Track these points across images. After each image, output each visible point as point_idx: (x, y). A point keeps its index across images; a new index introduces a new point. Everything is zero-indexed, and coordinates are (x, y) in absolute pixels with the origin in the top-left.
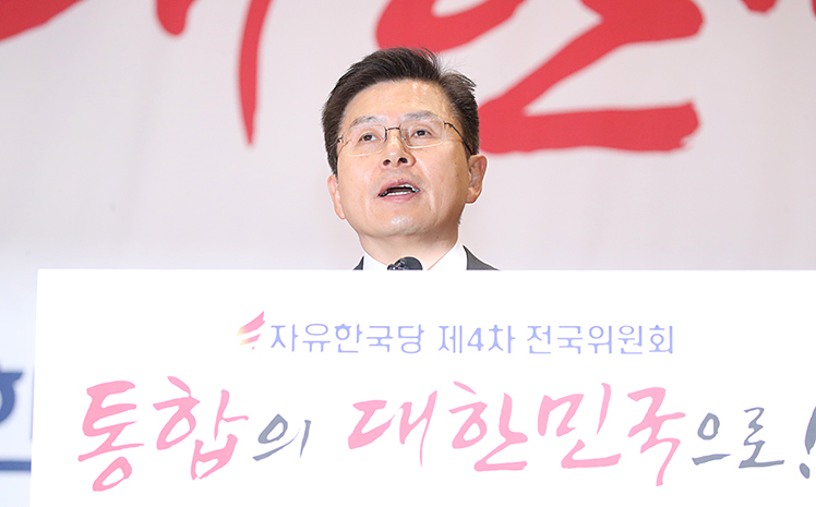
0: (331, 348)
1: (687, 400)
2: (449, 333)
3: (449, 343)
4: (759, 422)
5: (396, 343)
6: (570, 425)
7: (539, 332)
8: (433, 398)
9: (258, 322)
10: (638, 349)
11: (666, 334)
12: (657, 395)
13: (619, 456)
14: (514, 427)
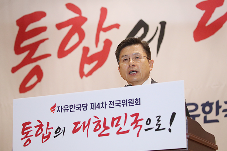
1: (143, 116)
2: (93, 105)
3: (93, 107)
4: (160, 119)
5: (82, 108)
6: (119, 124)
7: (111, 103)
8: (90, 120)
9: (55, 106)
10: (132, 104)
11: (139, 100)
12: (137, 115)
13: (129, 130)
14: (106, 125)
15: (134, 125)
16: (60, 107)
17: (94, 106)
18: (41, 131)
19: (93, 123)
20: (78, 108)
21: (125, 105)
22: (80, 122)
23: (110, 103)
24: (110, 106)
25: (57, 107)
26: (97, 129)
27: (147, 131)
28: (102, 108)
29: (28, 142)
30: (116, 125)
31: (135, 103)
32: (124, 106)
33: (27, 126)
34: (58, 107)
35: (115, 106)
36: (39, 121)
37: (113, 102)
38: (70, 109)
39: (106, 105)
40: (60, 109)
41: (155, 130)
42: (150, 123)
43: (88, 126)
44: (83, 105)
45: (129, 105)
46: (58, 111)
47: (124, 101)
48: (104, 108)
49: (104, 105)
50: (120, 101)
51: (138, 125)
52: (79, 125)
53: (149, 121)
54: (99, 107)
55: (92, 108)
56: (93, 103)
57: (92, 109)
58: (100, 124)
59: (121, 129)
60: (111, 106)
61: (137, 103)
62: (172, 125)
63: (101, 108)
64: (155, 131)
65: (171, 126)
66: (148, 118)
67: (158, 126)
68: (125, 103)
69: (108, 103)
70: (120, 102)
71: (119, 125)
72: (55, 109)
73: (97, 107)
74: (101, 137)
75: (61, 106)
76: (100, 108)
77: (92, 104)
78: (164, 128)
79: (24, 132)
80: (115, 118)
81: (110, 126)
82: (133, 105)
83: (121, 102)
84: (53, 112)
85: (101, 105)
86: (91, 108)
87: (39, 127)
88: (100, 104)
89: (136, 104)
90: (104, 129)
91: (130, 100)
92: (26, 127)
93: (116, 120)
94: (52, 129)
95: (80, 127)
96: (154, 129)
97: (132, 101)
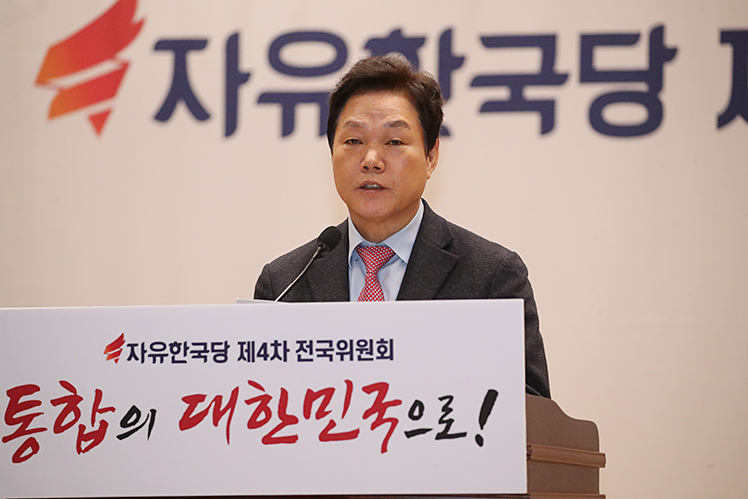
0: (168, 360)
2: (245, 347)
3: (246, 355)
5: (210, 355)
6: (326, 410)
7: (305, 345)
8: (235, 392)
9: (120, 341)
10: (368, 356)
12: (382, 388)
13: (357, 431)
14: (289, 412)
15: (374, 417)
16: (137, 345)
17: (248, 352)
18: (73, 418)
19: (246, 402)
20: (199, 355)
21: (347, 357)
22: (205, 396)
23: (299, 345)
24: (299, 356)
25: (129, 345)
26: (258, 420)
27: (412, 438)
28: (276, 359)
29: (29, 450)
30: (317, 414)
31: (376, 354)
32: (342, 359)
33: (23, 399)
34: (132, 346)
35: (314, 356)
36: (64, 384)
37: (308, 343)
38: (171, 355)
39: (286, 350)
40: (138, 351)
41: (435, 436)
42: (421, 414)
43: (229, 411)
44: (213, 344)
45: (359, 357)
46: (133, 358)
47: (342, 345)
48: (280, 358)
49: (281, 350)
50: (331, 342)
51: (385, 417)
52: (199, 404)
53: (417, 408)
54: (265, 356)
55: (242, 357)
56: (246, 341)
57: (242, 360)
58: (268, 405)
59: (333, 427)
60: (304, 355)
61: (382, 354)
62: (485, 427)
63: (272, 359)
64: (437, 438)
65: (482, 428)
66: (416, 401)
67: (444, 425)
68: (348, 350)
69: (293, 347)
70: (331, 345)
71: (328, 413)
72: (120, 352)
73: (259, 355)
74: (270, 445)
75: (143, 344)
76: (269, 359)
77: (241, 344)
78: (463, 431)
79: (15, 417)
80: (315, 391)
81: (300, 414)
82: (372, 359)
83: (335, 346)
84: (113, 360)
85: (271, 351)
86: (239, 356)
87: (66, 404)
88: (269, 345)
89: (379, 355)
90: (281, 421)
91: (362, 343)
92: (20, 402)
93: (317, 399)
94: (111, 412)
95: (205, 412)
96: (432, 435)
97: (368, 346)
